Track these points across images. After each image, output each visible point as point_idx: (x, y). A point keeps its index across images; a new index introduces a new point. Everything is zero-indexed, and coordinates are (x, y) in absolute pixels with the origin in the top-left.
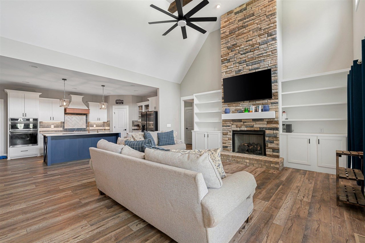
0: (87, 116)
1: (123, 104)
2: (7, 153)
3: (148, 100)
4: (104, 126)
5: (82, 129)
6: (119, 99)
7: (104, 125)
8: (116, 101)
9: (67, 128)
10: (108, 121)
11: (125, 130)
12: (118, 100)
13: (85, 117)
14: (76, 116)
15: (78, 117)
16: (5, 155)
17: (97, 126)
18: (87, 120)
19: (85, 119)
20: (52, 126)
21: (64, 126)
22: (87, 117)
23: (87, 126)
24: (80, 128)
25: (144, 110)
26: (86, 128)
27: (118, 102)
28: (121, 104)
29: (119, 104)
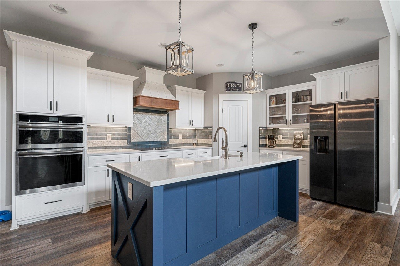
0: (168, 116)
1: (240, 90)
2: (11, 203)
3: (314, 79)
4: (195, 138)
5: (160, 142)
6: (232, 81)
7: (195, 134)
8: (227, 84)
9: (135, 141)
10: (205, 128)
11: (245, 146)
12: (230, 83)
13: (164, 117)
14: (150, 116)
15: (153, 116)
16: (6, 208)
17: (184, 138)
18: (168, 124)
19: (166, 121)
20: (109, 137)
21: (130, 137)
22: (168, 119)
23: (169, 138)
24: (157, 141)
25: (291, 104)
26: (166, 140)
27: (231, 87)
28: (236, 91)
29: (233, 91)
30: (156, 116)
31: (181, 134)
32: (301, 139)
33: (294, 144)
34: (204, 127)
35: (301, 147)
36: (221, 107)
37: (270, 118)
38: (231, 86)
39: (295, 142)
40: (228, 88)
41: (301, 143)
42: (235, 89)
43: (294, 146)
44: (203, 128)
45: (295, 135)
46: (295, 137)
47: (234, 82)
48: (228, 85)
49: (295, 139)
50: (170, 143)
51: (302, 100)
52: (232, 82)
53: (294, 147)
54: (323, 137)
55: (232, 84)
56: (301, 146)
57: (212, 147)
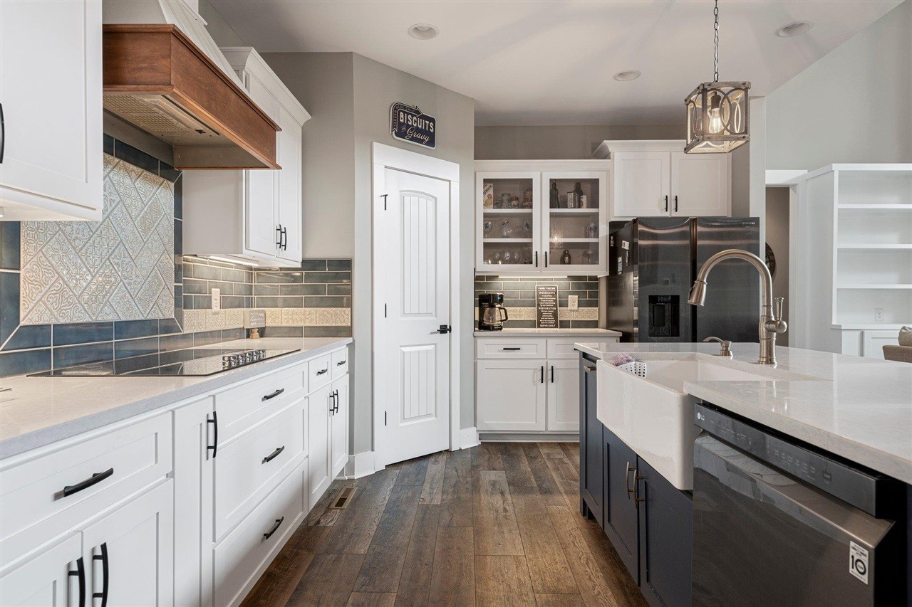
0: (179, 191)
6: (411, 104)
9: (45, 321)
10: (310, 264)
11: (443, 330)
13: (165, 194)
17: (224, 303)
19: (173, 218)
23: (183, 300)
24: (141, 318)
25: (547, 210)
26: (173, 316)
27: (408, 126)
28: (421, 141)
29: (413, 139)
30: (138, 184)
31: (216, 287)
32: (555, 306)
33: (539, 319)
34: (304, 262)
35: (556, 327)
36: (378, 191)
37: (484, 243)
38: (408, 120)
39: (540, 314)
40: (401, 124)
41: (555, 315)
42: (418, 136)
43: (539, 323)
44: (299, 266)
45: (539, 296)
46: (539, 301)
47: (418, 112)
48: (402, 116)
49: (539, 305)
50: (185, 332)
51: (570, 203)
52: (411, 110)
53: (539, 327)
54: (667, 296)
55: (413, 116)
56: (556, 323)
57: (349, 340)
